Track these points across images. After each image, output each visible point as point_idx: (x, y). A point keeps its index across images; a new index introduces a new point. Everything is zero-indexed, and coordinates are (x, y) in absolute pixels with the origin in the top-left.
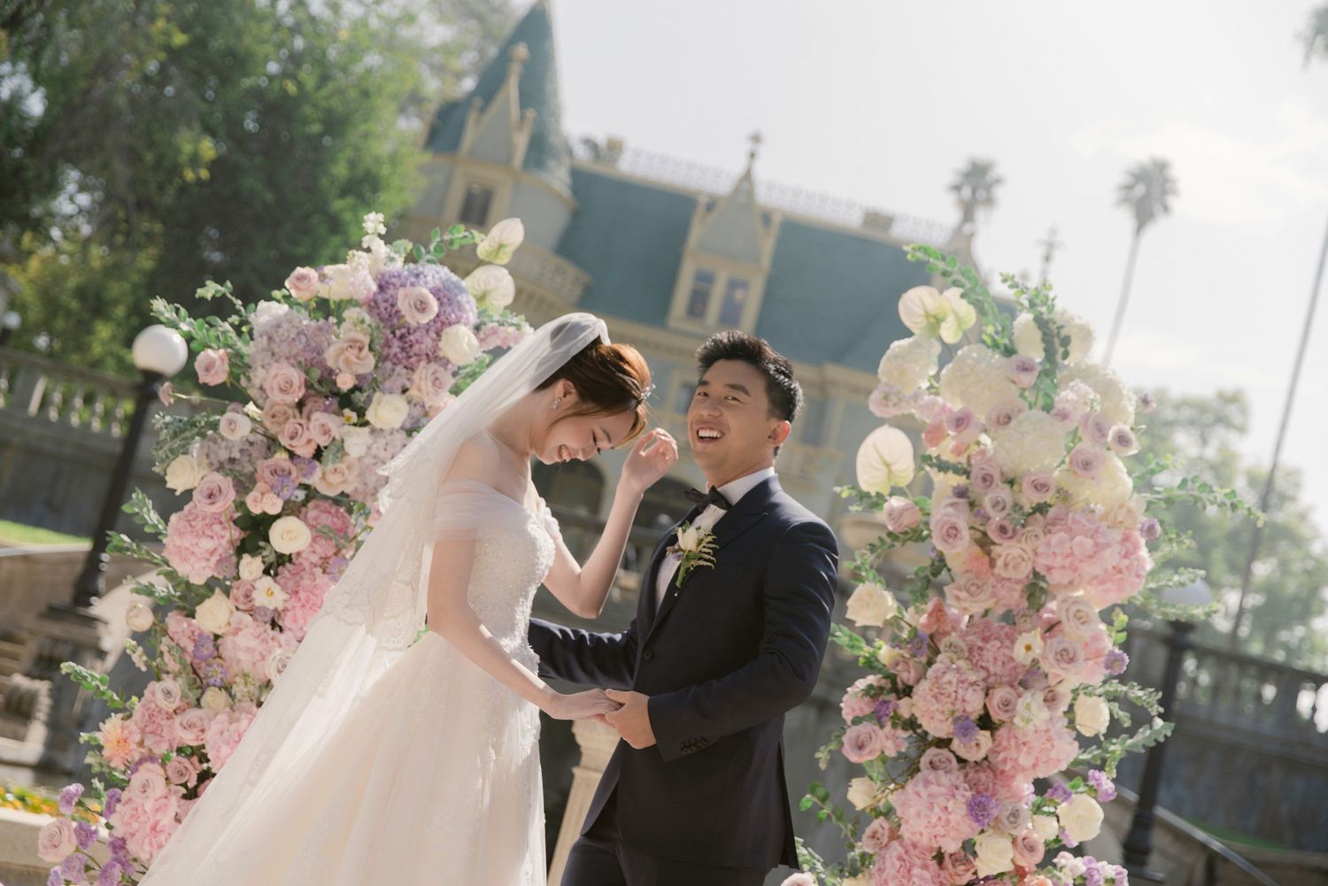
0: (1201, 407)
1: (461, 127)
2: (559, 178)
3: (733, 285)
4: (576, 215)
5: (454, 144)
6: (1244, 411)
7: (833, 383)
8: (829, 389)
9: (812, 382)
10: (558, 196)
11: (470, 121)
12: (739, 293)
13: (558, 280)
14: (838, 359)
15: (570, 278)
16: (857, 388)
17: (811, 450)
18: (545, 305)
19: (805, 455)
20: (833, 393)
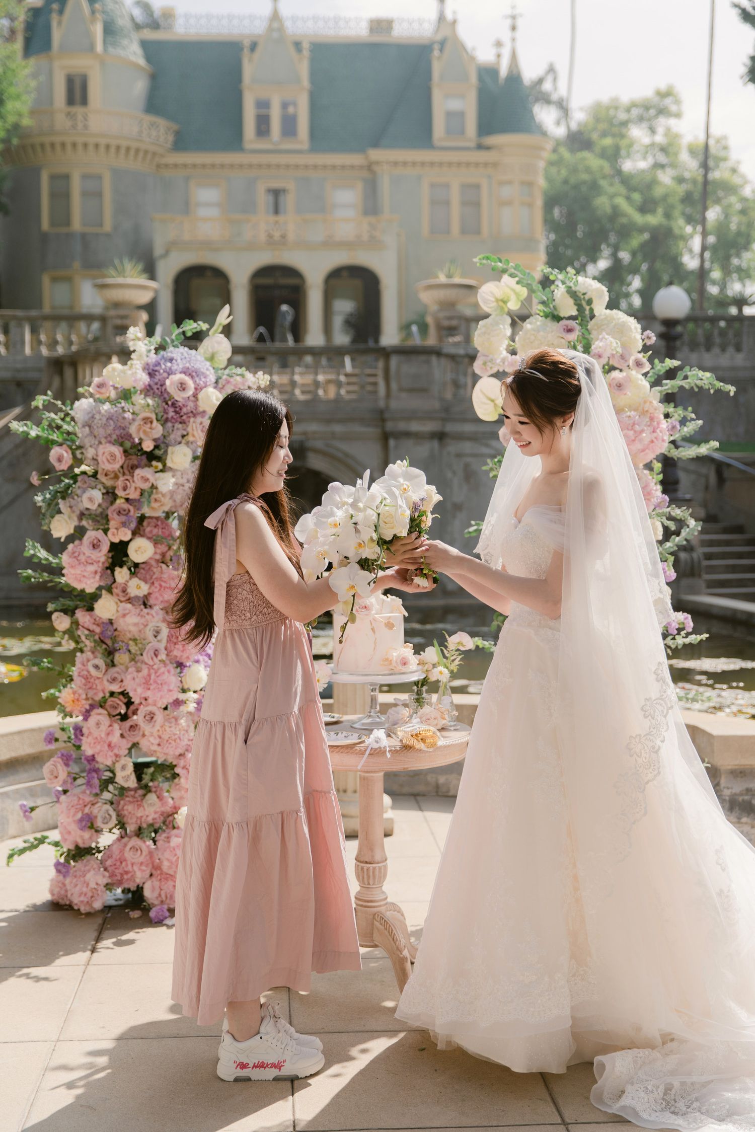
0: (646, 107)
1: (48, 28)
2: (133, 52)
3: (285, 106)
4: (153, 77)
5: (46, 46)
6: (678, 102)
7: (377, 163)
8: (375, 168)
9: (361, 167)
10: (136, 66)
11: (54, 24)
12: (291, 110)
13: (154, 133)
14: (376, 144)
15: (162, 130)
16: (396, 163)
17: (372, 220)
18: (150, 155)
19: (370, 224)
20: (379, 170)
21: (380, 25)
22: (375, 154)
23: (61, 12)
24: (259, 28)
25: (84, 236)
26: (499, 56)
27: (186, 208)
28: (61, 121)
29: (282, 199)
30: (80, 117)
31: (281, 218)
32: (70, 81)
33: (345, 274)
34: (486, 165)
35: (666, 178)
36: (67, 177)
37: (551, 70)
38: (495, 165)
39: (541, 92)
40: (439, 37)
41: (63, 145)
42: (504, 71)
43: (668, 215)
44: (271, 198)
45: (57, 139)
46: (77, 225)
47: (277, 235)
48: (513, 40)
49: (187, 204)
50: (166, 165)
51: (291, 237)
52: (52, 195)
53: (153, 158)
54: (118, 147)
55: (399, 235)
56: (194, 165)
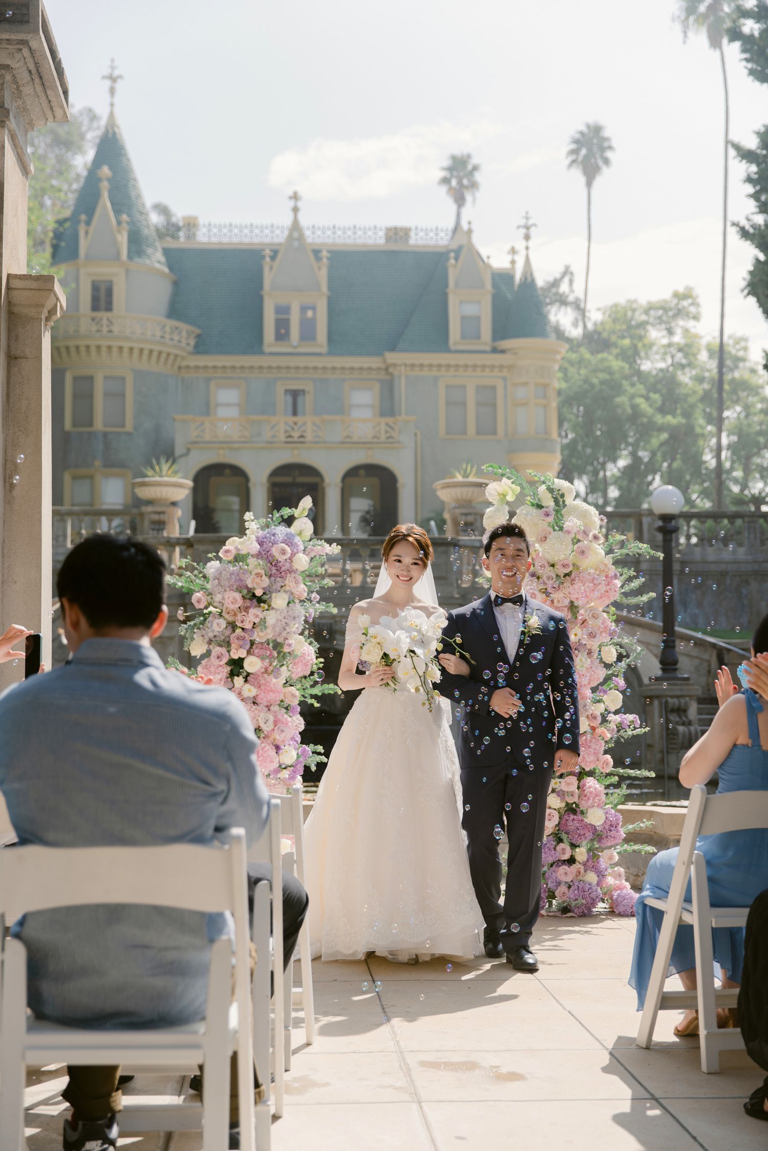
0: (664, 307)
1: (76, 238)
2: (156, 259)
3: (303, 309)
4: (176, 284)
5: (73, 254)
6: (695, 304)
7: (395, 365)
8: (391, 370)
9: (379, 369)
10: (160, 273)
11: (82, 233)
12: (310, 314)
13: (176, 337)
14: (393, 349)
15: (184, 334)
16: (413, 366)
17: (390, 420)
18: (172, 357)
19: (387, 425)
20: (396, 373)
21: (397, 234)
22: (392, 357)
23: (88, 223)
24: (280, 237)
25: (105, 435)
26: (513, 262)
27: (207, 409)
28: (85, 325)
29: (300, 399)
30: (105, 321)
31: (299, 419)
32: (95, 288)
33: (362, 472)
34: (501, 367)
35: (685, 378)
36: (91, 378)
37: (567, 272)
38: (510, 368)
39: (557, 294)
40: (454, 246)
41: (88, 347)
42: (518, 276)
43: (687, 415)
44: (290, 399)
45: (82, 343)
46: (99, 424)
47: (296, 435)
48: (527, 248)
49: (208, 404)
50: (188, 367)
51: (309, 437)
52: (75, 396)
53: (175, 361)
54: (141, 350)
55: (416, 435)
56: (215, 367)
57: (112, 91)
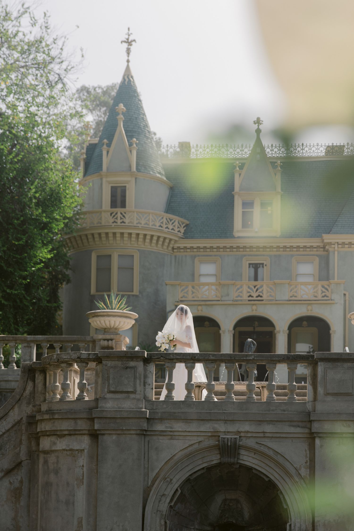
3: (263, 204)
7: (330, 244)
8: (327, 247)
9: (318, 247)
10: (160, 181)
11: (104, 153)
14: (329, 231)
15: (176, 223)
16: (343, 244)
17: (325, 283)
18: (167, 241)
19: (323, 287)
20: (330, 249)
21: (335, 150)
22: (328, 238)
23: (109, 145)
24: (246, 154)
27: (193, 278)
28: (106, 218)
29: (260, 270)
30: (119, 215)
31: (258, 283)
32: (114, 190)
33: (305, 323)
36: (110, 256)
44: (252, 270)
45: (103, 231)
46: (114, 290)
47: (255, 295)
49: (193, 275)
50: (179, 248)
51: (265, 297)
52: (98, 270)
53: (169, 243)
54: (145, 235)
55: (345, 295)
56: (198, 248)
57: (128, 51)
